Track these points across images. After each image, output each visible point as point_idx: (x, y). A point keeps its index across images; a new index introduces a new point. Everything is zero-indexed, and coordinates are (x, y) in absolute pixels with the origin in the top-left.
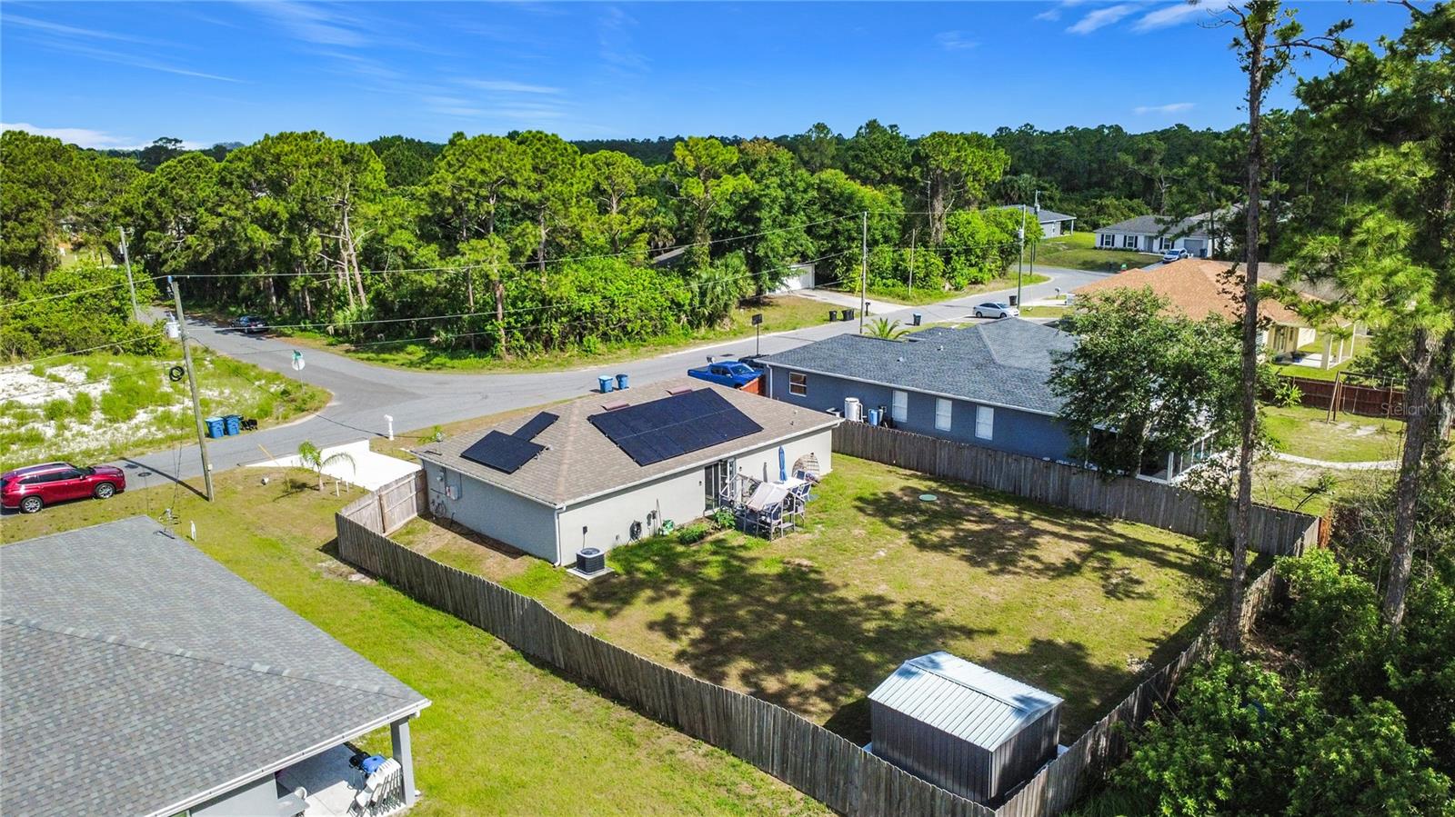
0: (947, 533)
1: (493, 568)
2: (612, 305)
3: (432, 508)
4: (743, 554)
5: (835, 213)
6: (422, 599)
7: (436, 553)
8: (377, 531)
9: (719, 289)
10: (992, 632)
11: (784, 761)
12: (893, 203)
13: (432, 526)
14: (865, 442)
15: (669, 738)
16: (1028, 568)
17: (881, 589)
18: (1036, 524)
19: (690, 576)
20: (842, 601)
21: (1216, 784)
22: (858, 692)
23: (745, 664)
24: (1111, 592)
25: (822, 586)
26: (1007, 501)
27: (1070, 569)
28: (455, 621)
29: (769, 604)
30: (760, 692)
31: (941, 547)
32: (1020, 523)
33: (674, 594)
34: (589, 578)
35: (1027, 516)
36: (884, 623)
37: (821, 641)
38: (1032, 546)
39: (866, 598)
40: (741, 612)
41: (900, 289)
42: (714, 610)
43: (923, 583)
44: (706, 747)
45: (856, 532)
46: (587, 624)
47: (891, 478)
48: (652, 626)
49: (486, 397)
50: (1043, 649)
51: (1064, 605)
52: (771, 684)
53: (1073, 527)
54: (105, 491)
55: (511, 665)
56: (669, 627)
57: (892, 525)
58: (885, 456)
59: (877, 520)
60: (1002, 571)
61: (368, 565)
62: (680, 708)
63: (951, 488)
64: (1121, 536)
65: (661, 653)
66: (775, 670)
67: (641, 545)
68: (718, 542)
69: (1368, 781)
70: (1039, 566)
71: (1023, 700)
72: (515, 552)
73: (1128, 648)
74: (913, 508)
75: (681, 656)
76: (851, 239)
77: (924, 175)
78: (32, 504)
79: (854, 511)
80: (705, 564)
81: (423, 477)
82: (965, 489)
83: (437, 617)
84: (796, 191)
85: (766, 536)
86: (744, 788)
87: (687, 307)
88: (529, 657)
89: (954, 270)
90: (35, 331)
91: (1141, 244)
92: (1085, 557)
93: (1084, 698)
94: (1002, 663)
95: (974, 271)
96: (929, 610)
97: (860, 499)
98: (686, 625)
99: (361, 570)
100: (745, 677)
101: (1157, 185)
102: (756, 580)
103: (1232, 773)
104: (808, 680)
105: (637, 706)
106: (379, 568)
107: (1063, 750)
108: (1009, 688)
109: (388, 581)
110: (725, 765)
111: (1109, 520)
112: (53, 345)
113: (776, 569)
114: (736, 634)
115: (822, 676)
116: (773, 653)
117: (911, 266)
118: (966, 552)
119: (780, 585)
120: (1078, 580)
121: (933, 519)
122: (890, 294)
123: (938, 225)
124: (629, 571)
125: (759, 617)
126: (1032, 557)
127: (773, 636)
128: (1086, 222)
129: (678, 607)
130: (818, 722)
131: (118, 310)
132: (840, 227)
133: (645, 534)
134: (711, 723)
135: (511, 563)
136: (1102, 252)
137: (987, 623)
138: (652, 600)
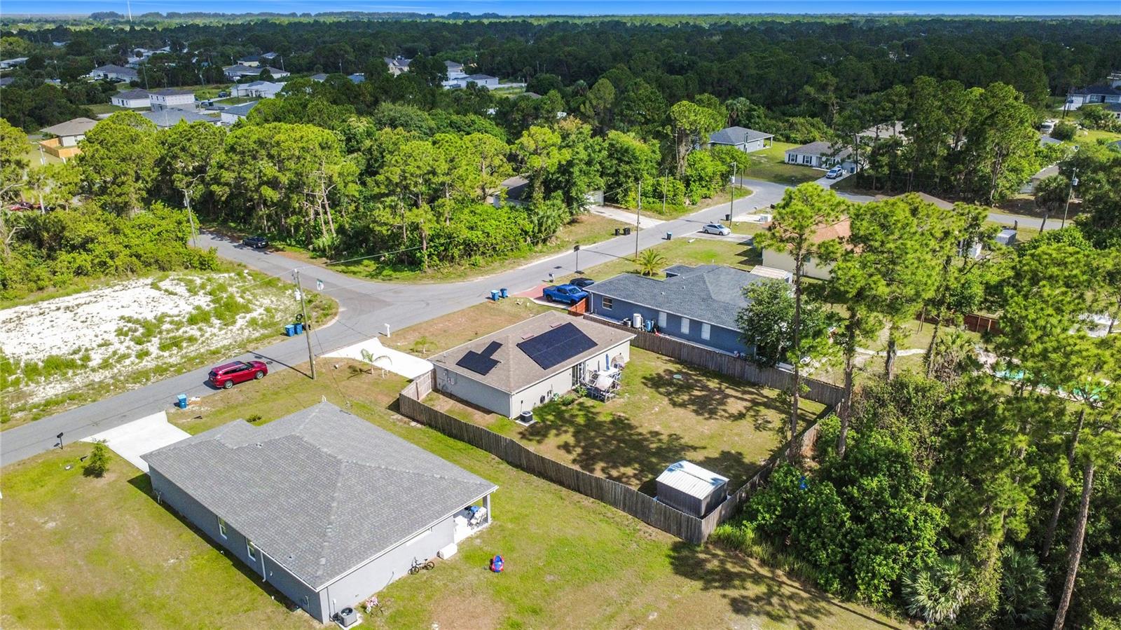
0: (686, 397)
1: (479, 420)
2: (488, 236)
3: (438, 387)
4: (593, 410)
5: (617, 159)
6: (450, 435)
7: (447, 411)
8: (415, 399)
9: (550, 221)
10: (704, 448)
11: (625, 504)
12: (654, 152)
13: (441, 396)
14: (645, 341)
15: (577, 496)
16: (721, 416)
17: (657, 428)
18: (729, 391)
19: (571, 422)
20: (640, 434)
21: (776, 510)
22: (650, 476)
23: (602, 464)
24: (757, 428)
25: (630, 427)
26: (715, 377)
27: (741, 416)
28: (470, 447)
29: (608, 436)
30: (610, 477)
31: (683, 405)
32: (720, 391)
33: (566, 432)
34: (527, 425)
35: (724, 385)
36: (659, 445)
37: (633, 453)
38: (724, 404)
39: (651, 433)
40: (597, 440)
41: (658, 205)
42: (585, 440)
43: (676, 425)
44: (592, 500)
45: (644, 397)
46: (532, 447)
47: (659, 363)
48: (559, 447)
49: (428, 304)
50: (726, 455)
51: (736, 434)
52: (614, 473)
53: (744, 392)
54: (260, 375)
55: (502, 466)
56: (566, 447)
57: (660, 393)
58: (656, 349)
59: (653, 390)
60: (710, 418)
61: (418, 418)
62: (581, 484)
63: (688, 368)
64: (766, 397)
65: (566, 460)
66: (615, 467)
67: (545, 406)
68: (580, 404)
69: (817, 508)
70: (727, 415)
71: (714, 480)
72: (488, 412)
73: (761, 454)
74: (670, 383)
75: (574, 461)
76: (627, 176)
77: (673, 131)
78: (229, 384)
79: (642, 386)
80: (577, 415)
81: (434, 372)
82: (695, 370)
83: (460, 444)
84: (594, 151)
85: (603, 401)
86: (609, 514)
87: (531, 233)
88: (508, 463)
89: (692, 191)
90: (138, 256)
91: (814, 162)
92: (748, 409)
93: (740, 476)
94: (707, 464)
95: (705, 191)
96: (678, 438)
97: (644, 378)
98: (574, 447)
99: (414, 420)
100: (603, 470)
101: (831, 108)
102: (601, 424)
103: (781, 506)
104: (629, 471)
105: (561, 483)
106: (424, 419)
107: (729, 497)
108: (709, 475)
109: (431, 426)
110: (601, 506)
111: (763, 387)
112: (150, 265)
113: (609, 418)
114: (597, 451)
115: (635, 469)
116: (614, 459)
117: (664, 190)
118: (695, 408)
119: (611, 426)
120: (743, 422)
121: (681, 388)
122: (651, 209)
123: (682, 162)
124: (544, 421)
125: (605, 442)
126: (725, 410)
127: (613, 451)
128: (782, 135)
129: (568, 438)
130: (635, 489)
131: (182, 239)
132: (620, 170)
133: (547, 400)
134: (594, 491)
135: (488, 417)
136: (789, 166)
137: (703, 444)
138: (557, 435)
